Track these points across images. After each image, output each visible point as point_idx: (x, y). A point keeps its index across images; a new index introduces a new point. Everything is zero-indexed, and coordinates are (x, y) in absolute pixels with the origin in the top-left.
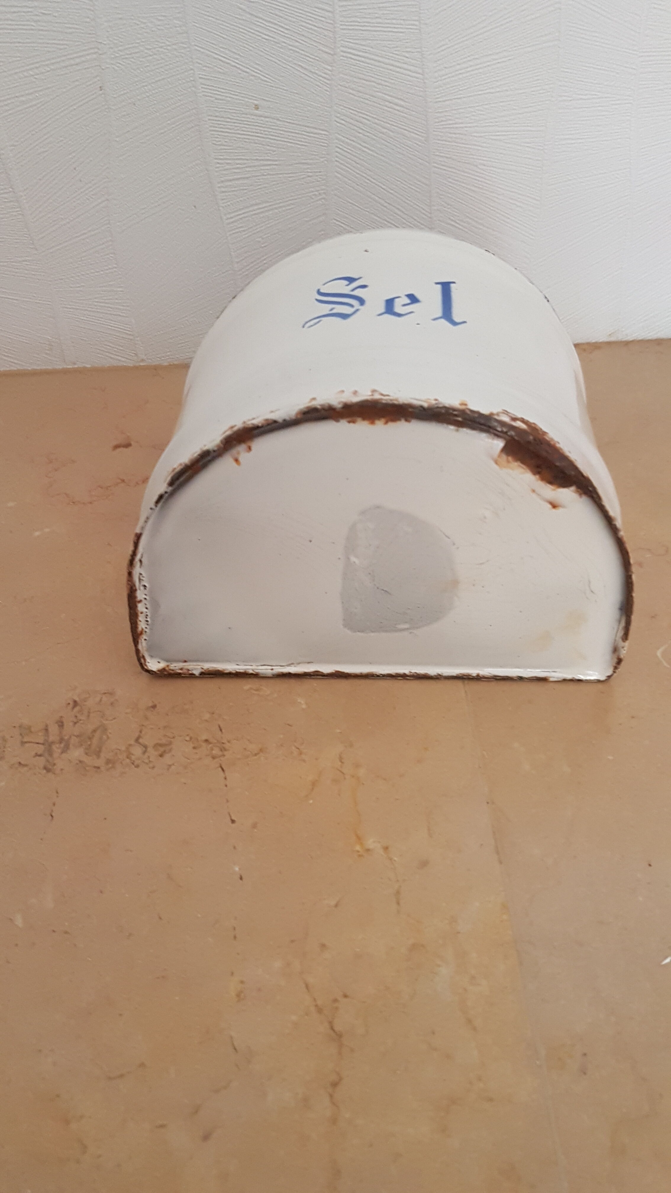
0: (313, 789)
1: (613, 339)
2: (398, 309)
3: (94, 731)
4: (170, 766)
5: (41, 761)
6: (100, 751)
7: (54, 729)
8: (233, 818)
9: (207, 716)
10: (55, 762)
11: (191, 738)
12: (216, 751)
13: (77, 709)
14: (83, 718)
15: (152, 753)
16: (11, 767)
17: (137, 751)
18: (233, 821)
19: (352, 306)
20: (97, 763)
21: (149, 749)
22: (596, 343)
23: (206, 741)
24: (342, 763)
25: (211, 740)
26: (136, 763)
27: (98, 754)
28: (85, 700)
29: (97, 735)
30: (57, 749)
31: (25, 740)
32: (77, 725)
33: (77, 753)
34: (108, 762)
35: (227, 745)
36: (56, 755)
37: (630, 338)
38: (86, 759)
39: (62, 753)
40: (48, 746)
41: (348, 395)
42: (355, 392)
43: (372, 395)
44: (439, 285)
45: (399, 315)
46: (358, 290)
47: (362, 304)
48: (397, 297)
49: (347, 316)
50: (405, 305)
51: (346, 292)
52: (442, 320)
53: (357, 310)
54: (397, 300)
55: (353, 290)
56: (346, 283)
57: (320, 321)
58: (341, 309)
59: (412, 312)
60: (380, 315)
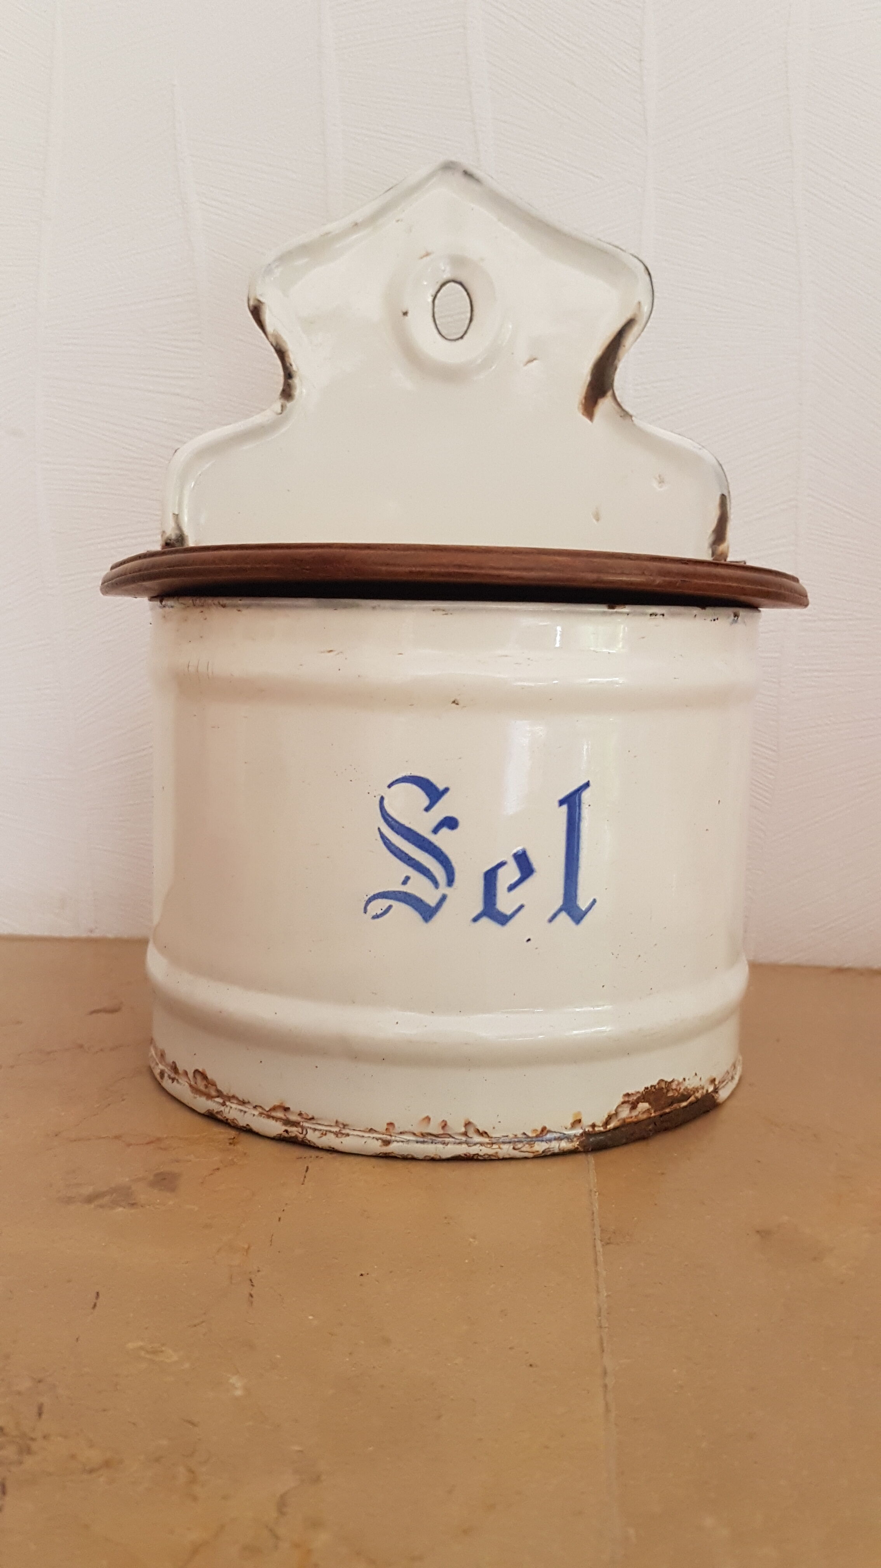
19: (436, 884)
41: (435, 1128)
42: (444, 1125)
43: (465, 1134)
44: (565, 807)
45: (503, 919)
46: (444, 831)
47: (450, 882)
48: (502, 864)
49: (427, 912)
50: (511, 888)
51: (425, 830)
52: (563, 916)
53: (444, 898)
54: (501, 872)
55: (436, 831)
56: (426, 802)
57: (390, 907)
58: (420, 887)
59: (522, 907)
60: (475, 920)
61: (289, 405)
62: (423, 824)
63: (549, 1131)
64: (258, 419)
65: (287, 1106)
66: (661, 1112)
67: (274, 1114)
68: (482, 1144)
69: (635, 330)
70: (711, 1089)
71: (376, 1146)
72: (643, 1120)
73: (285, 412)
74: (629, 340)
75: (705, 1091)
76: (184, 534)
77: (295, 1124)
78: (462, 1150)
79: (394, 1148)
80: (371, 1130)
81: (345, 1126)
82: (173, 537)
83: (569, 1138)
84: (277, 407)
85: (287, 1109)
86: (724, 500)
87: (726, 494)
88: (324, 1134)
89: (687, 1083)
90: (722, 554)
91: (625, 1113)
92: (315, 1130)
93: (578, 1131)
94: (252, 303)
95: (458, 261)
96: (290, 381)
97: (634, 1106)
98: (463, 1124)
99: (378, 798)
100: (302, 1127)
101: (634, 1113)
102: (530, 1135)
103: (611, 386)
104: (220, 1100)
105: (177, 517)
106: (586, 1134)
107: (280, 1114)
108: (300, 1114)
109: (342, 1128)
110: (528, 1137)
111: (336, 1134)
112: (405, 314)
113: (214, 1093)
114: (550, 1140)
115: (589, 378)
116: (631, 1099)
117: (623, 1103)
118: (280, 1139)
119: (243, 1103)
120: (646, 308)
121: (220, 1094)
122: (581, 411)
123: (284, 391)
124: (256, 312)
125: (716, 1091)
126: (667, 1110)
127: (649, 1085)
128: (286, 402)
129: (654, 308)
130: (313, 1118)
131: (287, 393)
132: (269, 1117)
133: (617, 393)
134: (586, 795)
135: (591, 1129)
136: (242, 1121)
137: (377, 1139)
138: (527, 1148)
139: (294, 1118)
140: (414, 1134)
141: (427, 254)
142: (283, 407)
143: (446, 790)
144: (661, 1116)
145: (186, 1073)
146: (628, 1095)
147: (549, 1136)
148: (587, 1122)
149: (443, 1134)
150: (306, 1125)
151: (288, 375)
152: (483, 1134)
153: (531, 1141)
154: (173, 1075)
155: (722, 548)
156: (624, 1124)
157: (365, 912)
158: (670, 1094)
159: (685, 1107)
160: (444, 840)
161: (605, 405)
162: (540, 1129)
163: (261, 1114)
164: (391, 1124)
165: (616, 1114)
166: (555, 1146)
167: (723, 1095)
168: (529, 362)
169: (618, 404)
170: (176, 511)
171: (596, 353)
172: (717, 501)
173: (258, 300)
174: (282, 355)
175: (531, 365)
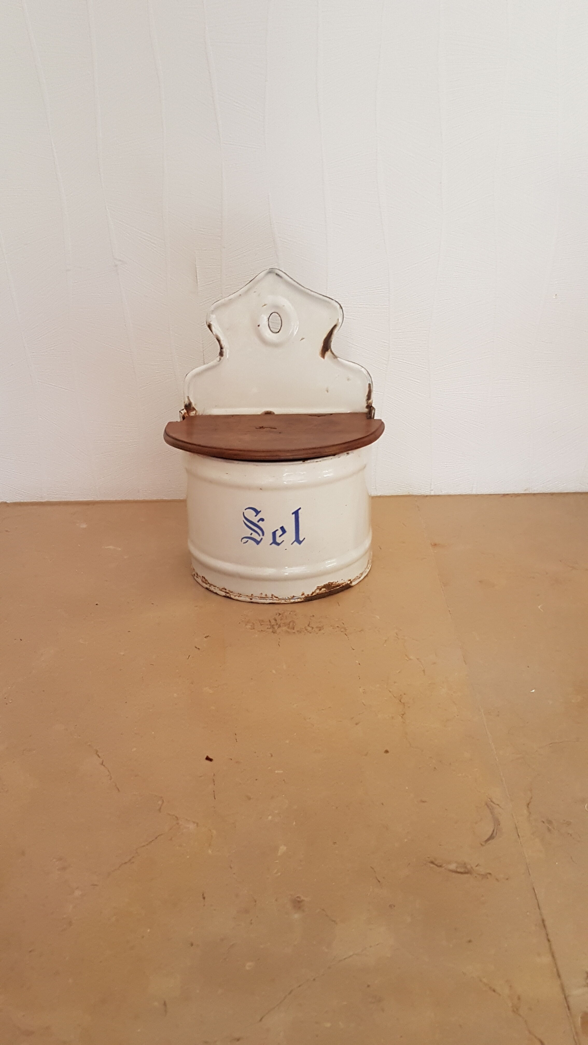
1: (527, 492)
3: (290, 622)
4: (324, 633)
5: (271, 630)
8: (353, 648)
9: (336, 619)
10: (276, 630)
11: (331, 626)
12: (343, 630)
14: (284, 618)
15: (317, 630)
16: (259, 631)
17: (309, 628)
19: (259, 535)
20: (293, 631)
21: (314, 628)
22: (518, 494)
25: (339, 626)
26: (310, 632)
27: (293, 629)
28: (284, 613)
30: (276, 627)
31: (262, 624)
33: (284, 628)
34: (298, 631)
35: (347, 628)
37: (535, 492)
38: (289, 630)
39: (278, 628)
40: (272, 626)
41: (263, 596)
42: (266, 595)
43: (272, 597)
44: (294, 515)
45: (278, 544)
46: (261, 522)
47: (263, 535)
48: (277, 530)
49: (258, 542)
50: (280, 536)
51: (256, 522)
52: (295, 543)
53: (262, 539)
54: (277, 532)
55: (258, 522)
56: (255, 514)
57: (248, 541)
58: (255, 536)
59: (283, 541)
60: (271, 544)
61: (222, 358)
62: (255, 520)
63: (295, 597)
64: (211, 364)
65: (226, 588)
66: (330, 590)
67: (223, 590)
68: (276, 600)
69: (337, 328)
70: (349, 582)
71: (248, 600)
72: (323, 593)
73: (221, 361)
74: (335, 332)
75: (346, 583)
76: (191, 402)
77: (228, 593)
78: (271, 601)
79: (253, 600)
80: (247, 596)
81: (240, 594)
82: (187, 404)
83: (301, 598)
84: (218, 359)
85: (226, 589)
86: (370, 385)
87: (371, 383)
88: (235, 596)
89: (338, 582)
90: (370, 403)
91: (318, 591)
92: (233, 595)
93: (303, 596)
94: (208, 324)
95: (277, 307)
96: (222, 350)
97: (320, 589)
98: (271, 595)
99: (243, 513)
100: (230, 594)
101: (321, 591)
102: (290, 597)
103: (330, 347)
104: (209, 585)
105: (188, 397)
106: (306, 597)
107: (224, 590)
108: (229, 591)
109: (240, 595)
110: (289, 598)
111: (239, 596)
112: (259, 326)
113: (207, 583)
114: (295, 599)
115: (322, 345)
116: (319, 588)
117: (317, 589)
118: (224, 596)
119: (215, 586)
120: (340, 321)
121: (209, 583)
122: (320, 356)
123: (220, 353)
124: (209, 326)
125: (351, 583)
126: (332, 590)
127: (325, 584)
129: (344, 321)
130: (232, 592)
131: (221, 354)
132: (221, 591)
133: (333, 350)
134: (300, 511)
135: (307, 596)
136: (215, 591)
137: (249, 598)
138: (288, 601)
139: (228, 591)
140: (258, 597)
141: (265, 304)
142: (220, 359)
143: (260, 511)
144: (330, 591)
145: (200, 576)
146: (318, 587)
147: (295, 598)
148: (306, 594)
149: (266, 597)
150: (231, 593)
151: (221, 348)
152: (277, 597)
153: (290, 599)
154: (197, 576)
155: (370, 401)
156: (318, 594)
157: (241, 541)
158: (333, 586)
159: (338, 589)
160: (260, 524)
161: (328, 354)
162: (292, 596)
163: (219, 590)
164: (252, 595)
165: (315, 592)
166: (296, 600)
167: (353, 584)
168: (302, 339)
169: (333, 354)
170: (188, 396)
171: (325, 336)
172: (367, 386)
173: (210, 322)
174: (219, 341)
175: (302, 340)
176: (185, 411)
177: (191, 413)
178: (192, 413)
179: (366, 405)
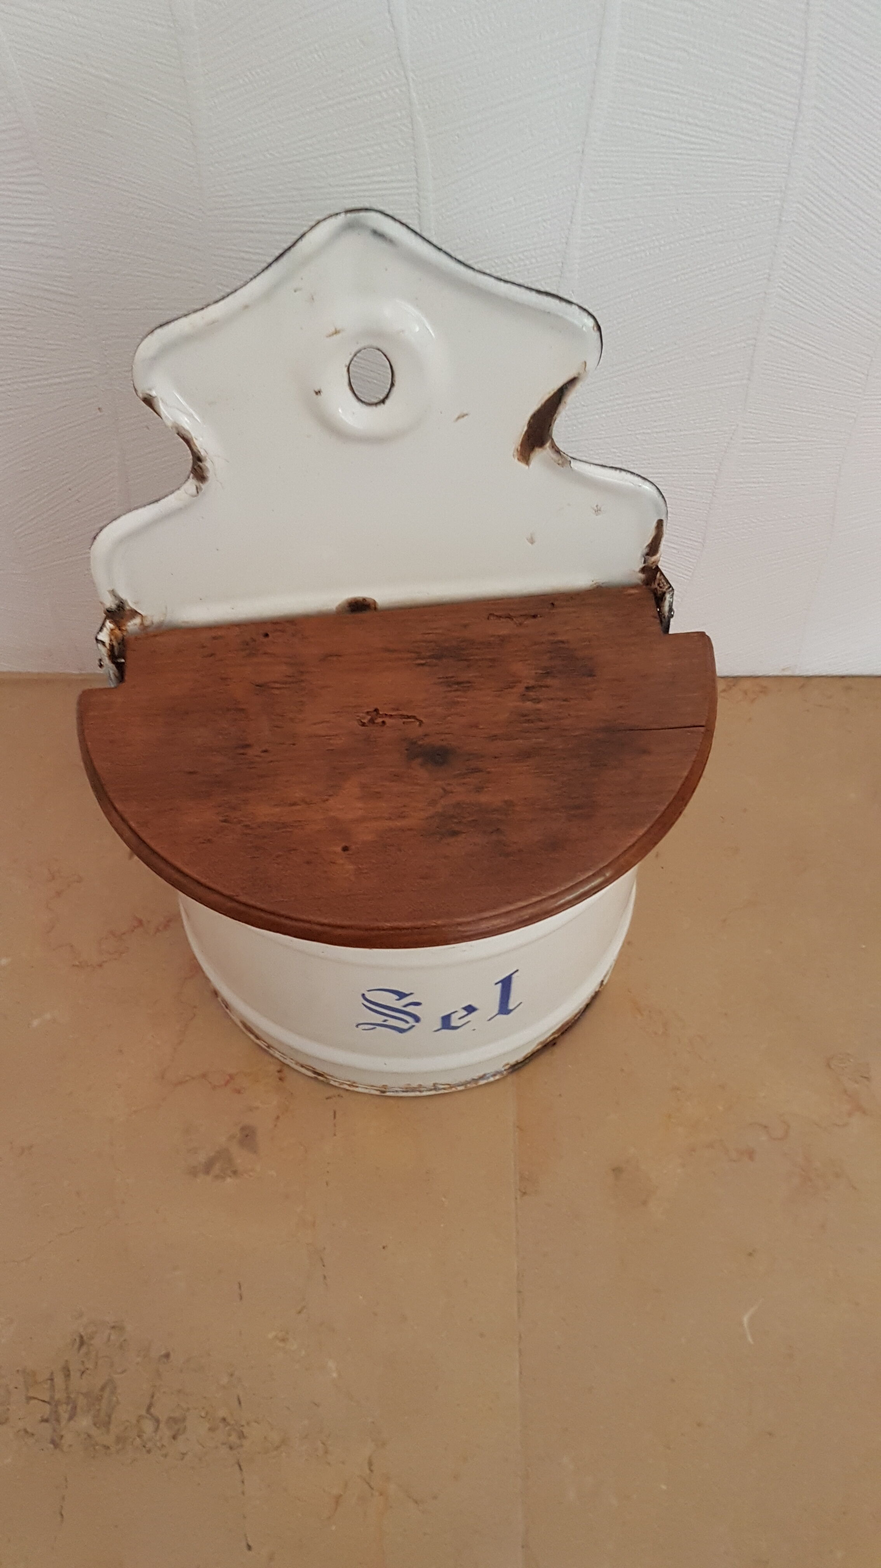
0: (336, 1509)
2: (454, 1023)
4: (184, 1454)
5: (48, 1430)
6: (109, 1423)
7: (59, 1379)
8: (250, 1543)
9: (225, 1380)
10: (63, 1433)
11: (207, 1413)
12: (234, 1439)
13: (84, 1349)
14: (90, 1365)
15: (165, 1432)
16: (17, 1435)
17: (148, 1426)
18: (249, 1547)
19: (407, 1022)
20: (107, 1440)
21: (162, 1426)
23: (224, 1419)
24: (371, 1471)
25: (229, 1419)
26: (149, 1445)
27: (107, 1424)
28: (91, 1337)
29: (106, 1394)
30: (64, 1413)
31: (31, 1394)
32: (84, 1376)
33: (84, 1422)
34: (118, 1439)
35: (246, 1430)
36: (63, 1422)
39: (70, 1419)
40: (55, 1406)
42: (420, 1085)
46: (411, 1006)
47: (417, 1021)
48: (454, 1012)
49: (403, 1031)
50: (462, 1018)
52: (498, 1016)
53: (413, 1026)
55: (405, 1006)
56: (396, 997)
57: (375, 1028)
58: (395, 1023)
60: (436, 1031)
61: (203, 486)
63: (488, 1074)
64: (171, 502)
67: (305, 1067)
69: (579, 387)
73: (200, 491)
74: (572, 399)
76: (122, 599)
77: (320, 1075)
80: (372, 1087)
81: (354, 1083)
82: (114, 606)
84: (191, 487)
86: (660, 523)
87: (663, 518)
88: (342, 1084)
90: (655, 562)
92: (334, 1081)
94: (142, 394)
95: (374, 333)
96: (200, 463)
102: (476, 1078)
103: (550, 435)
106: (512, 1066)
108: (323, 1073)
111: (350, 1085)
112: (318, 393)
114: (488, 1078)
115: (525, 428)
120: (591, 368)
122: (517, 458)
123: (194, 472)
124: (148, 400)
128: (201, 484)
130: (332, 1076)
131: (199, 474)
132: (302, 1067)
133: (558, 442)
137: (376, 1090)
139: (320, 1072)
141: (337, 332)
142: (198, 489)
143: (411, 993)
147: (488, 1076)
148: (512, 1062)
150: (329, 1077)
151: (197, 459)
153: (476, 1081)
155: (655, 557)
157: (357, 1027)
161: (541, 455)
164: (385, 1086)
166: (492, 1079)
168: (459, 418)
169: (558, 452)
170: (110, 588)
171: (534, 405)
172: (654, 524)
173: (148, 392)
174: (188, 441)
175: (461, 420)
176: (109, 625)
177: (129, 624)
178: (133, 625)
179: (642, 565)
